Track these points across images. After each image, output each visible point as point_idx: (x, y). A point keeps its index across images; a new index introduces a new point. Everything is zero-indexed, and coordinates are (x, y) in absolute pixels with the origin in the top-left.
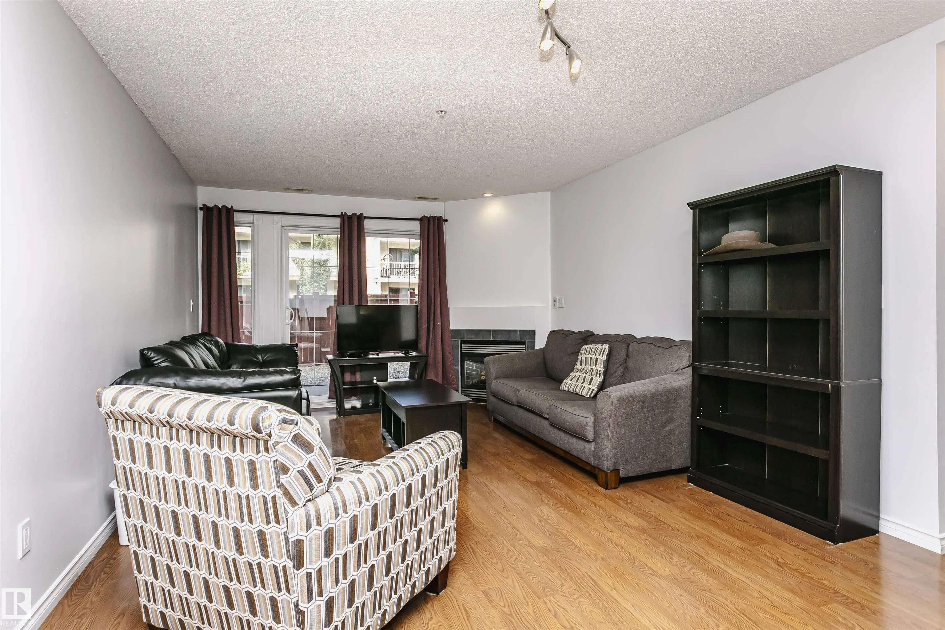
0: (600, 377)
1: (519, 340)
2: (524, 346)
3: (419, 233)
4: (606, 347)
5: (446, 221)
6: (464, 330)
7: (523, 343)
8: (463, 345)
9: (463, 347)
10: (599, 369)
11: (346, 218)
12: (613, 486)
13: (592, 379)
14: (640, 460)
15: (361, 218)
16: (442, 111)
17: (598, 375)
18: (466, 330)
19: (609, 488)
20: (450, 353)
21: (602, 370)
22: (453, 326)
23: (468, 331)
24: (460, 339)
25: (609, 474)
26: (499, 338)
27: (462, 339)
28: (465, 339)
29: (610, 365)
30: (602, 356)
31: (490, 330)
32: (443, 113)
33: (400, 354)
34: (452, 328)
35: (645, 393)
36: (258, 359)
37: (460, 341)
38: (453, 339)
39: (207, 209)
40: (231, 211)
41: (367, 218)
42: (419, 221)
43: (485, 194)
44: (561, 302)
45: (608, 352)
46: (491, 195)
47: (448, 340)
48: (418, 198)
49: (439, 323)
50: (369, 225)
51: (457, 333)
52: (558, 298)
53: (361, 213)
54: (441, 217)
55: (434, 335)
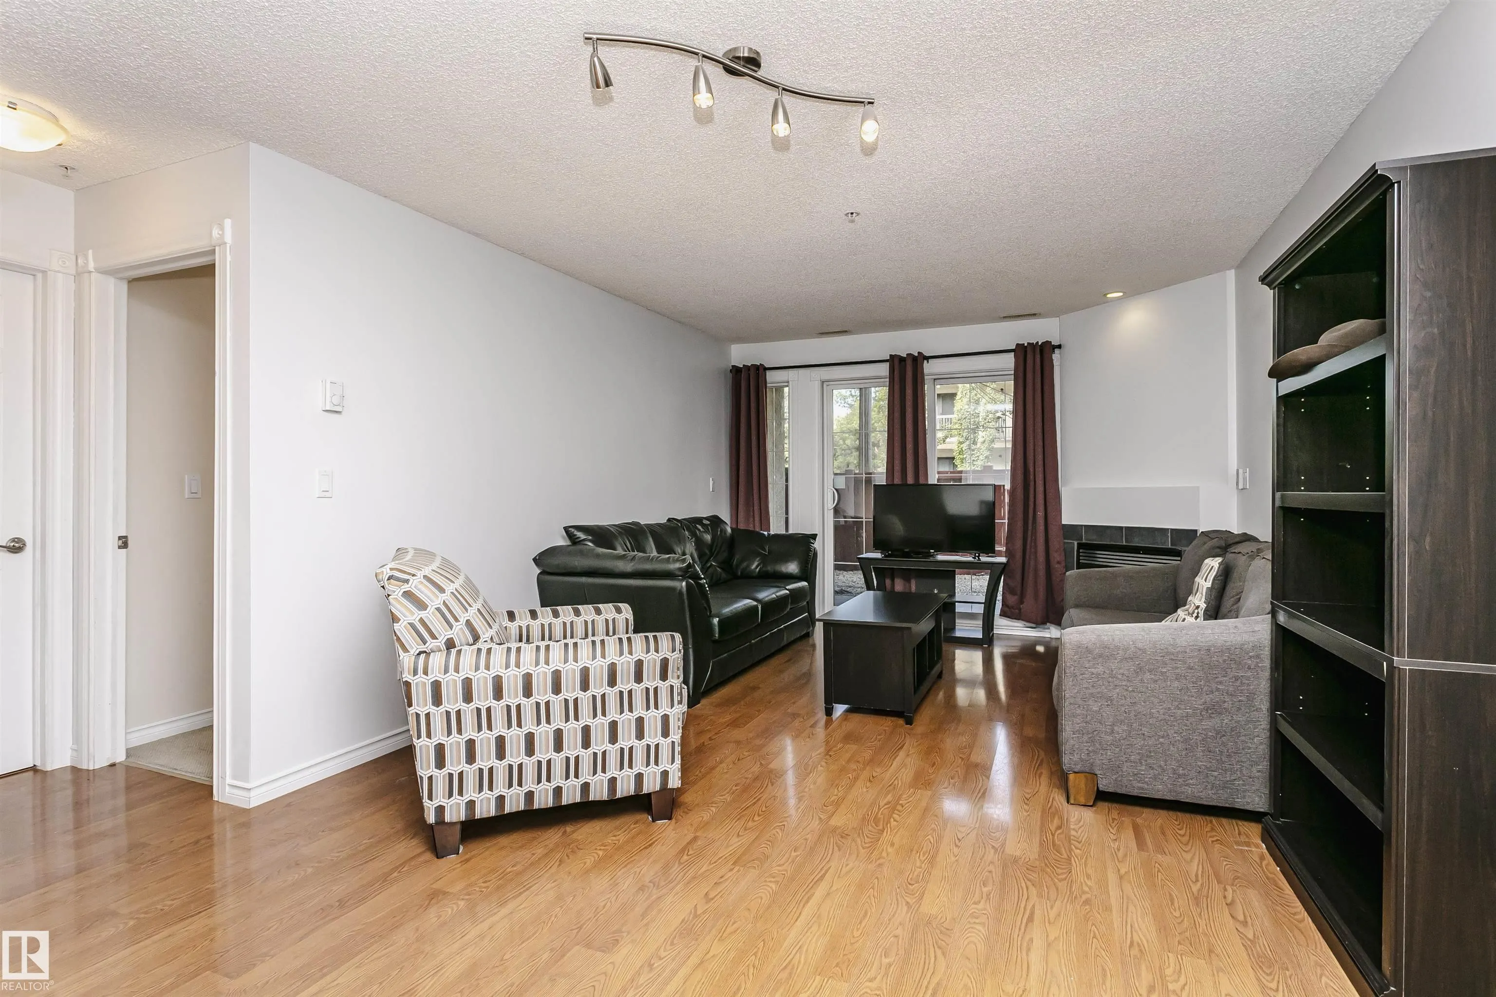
0: (1197, 617)
1: (1170, 546)
2: (1179, 559)
3: (1013, 372)
4: (1216, 563)
5: (1059, 347)
6: (1082, 526)
7: (1177, 553)
8: (1081, 551)
9: (1081, 554)
10: (1197, 603)
11: (896, 362)
12: (1082, 800)
14: (1143, 767)
15: (917, 361)
16: (852, 213)
17: (1195, 615)
18: (1085, 526)
19: (1072, 801)
20: (1058, 563)
21: (1203, 606)
22: (1068, 518)
23: (1087, 527)
24: (1076, 540)
25: (1072, 777)
26: (1137, 542)
27: (1079, 540)
28: (1084, 541)
30: (1206, 581)
31: (1121, 528)
32: (854, 214)
33: (969, 559)
34: (1065, 521)
35: (1140, 645)
36: (765, 551)
37: (1076, 543)
38: (1066, 541)
39: (736, 371)
40: (761, 370)
41: (928, 358)
42: (1013, 353)
43: (1109, 296)
44: (1245, 479)
45: (1217, 573)
46: (1121, 294)
47: (1056, 542)
48: (1004, 317)
49: (1040, 514)
50: (930, 368)
51: (1072, 531)
52: (1241, 471)
53: (919, 353)
54: (1048, 343)
55: (1034, 532)
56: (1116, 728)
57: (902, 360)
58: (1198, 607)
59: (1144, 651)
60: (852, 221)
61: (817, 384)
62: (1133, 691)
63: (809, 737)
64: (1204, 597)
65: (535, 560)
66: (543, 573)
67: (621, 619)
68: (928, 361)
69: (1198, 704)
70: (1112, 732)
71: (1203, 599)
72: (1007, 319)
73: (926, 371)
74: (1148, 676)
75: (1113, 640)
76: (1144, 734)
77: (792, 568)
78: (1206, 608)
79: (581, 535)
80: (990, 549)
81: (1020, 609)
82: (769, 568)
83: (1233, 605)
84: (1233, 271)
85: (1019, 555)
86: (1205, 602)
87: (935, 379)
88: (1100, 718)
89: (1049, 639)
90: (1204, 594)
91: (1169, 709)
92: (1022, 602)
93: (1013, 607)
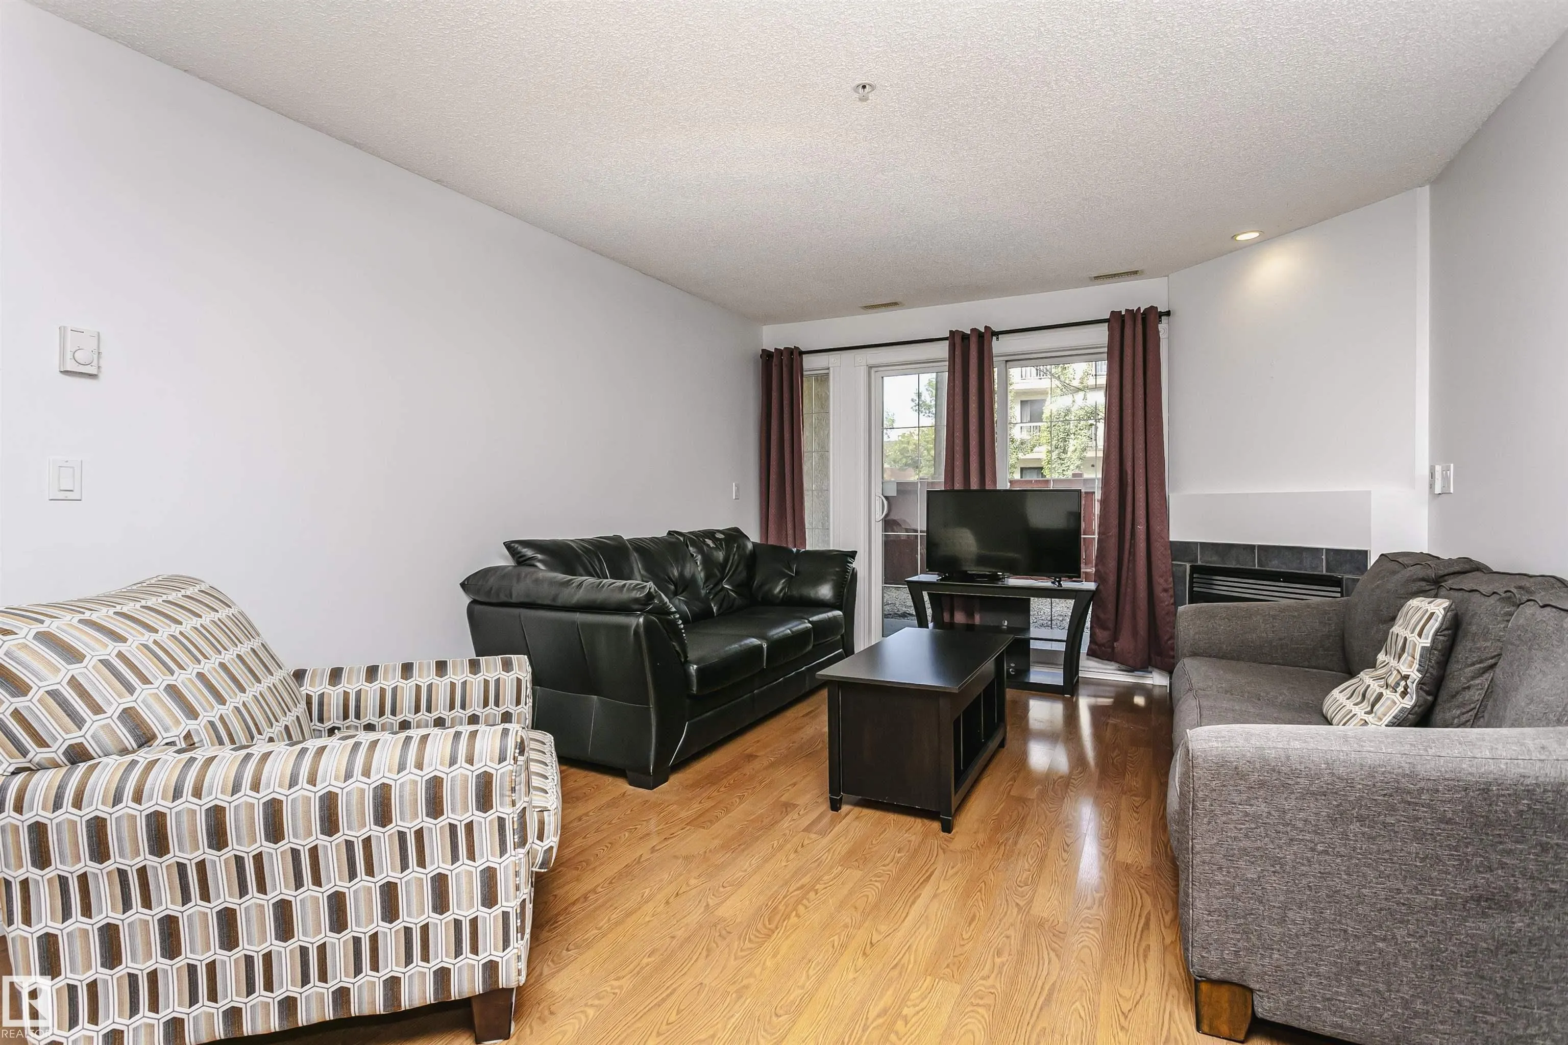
0: (1404, 694)
1: (1324, 572)
2: (1339, 589)
3: (1106, 350)
4: (1438, 607)
5: (1168, 313)
6: (1196, 543)
7: (1337, 583)
8: (1195, 576)
9: (1194, 580)
10: (1405, 671)
11: (958, 340)
12: (1226, 1029)
13: (1380, 696)
14: (1343, 989)
15: (984, 338)
16: (864, 86)
17: (1401, 689)
18: (1201, 543)
19: (1205, 1028)
20: (1166, 590)
21: (1416, 676)
22: (1176, 534)
23: (1203, 544)
24: (1189, 562)
26: (1274, 566)
27: (1192, 562)
28: (1199, 563)
29: (1454, 667)
30: (1420, 635)
31: (1252, 547)
32: (867, 88)
33: (1047, 584)
34: (1172, 538)
35: (1342, 771)
36: (791, 570)
37: (1188, 566)
38: (1174, 562)
39: (767, 357)
40: (796, 353)
41: (997, 334)
42: (1107, 324)
43: (1239, 238)
44: (1445, 479)
45: (1442, 624)
46: (1254, 235)
47: (1162, 563)
48: (1096, 278)
49: (1141, 528)
50: (999, 346)
51: (1183, 550)
52: (1438, 468)
53: (986, 327)
54: (1153, 309)
55: (1133, 553)
56: (1291, 914)
57: (965, 337)
58: (1406, 677)
59: (1350, 783)
60: (864, 99)
61: (863, 371)
62: (1326, 852)
63: (796, 851)
64: (1417, 661)
65: (463, 585)
66: (474, 602)
67: (508, 679)
68: (998, 338)
69: (1461, 887)
70: (1283, 920)
71: (1416, 666)
72: (1099, 281)
73: (995, 351)
74: (1355, 827)
75: (1288, 758)
76: (1345, 931)
77: (825, 591)
78: (1422, 679)
79: (529, 552)
80: (1074, 572)
81: (1113, 648)
82: (795, 593)
83: (1473, 678)
84: (1427, 187)
85: (1112, 578)
86: (1418, 671)
87: (1007, 361)
88: (1259, 893)
89: (1151, 686)
90: (1417, 656)
91: (1399, 891)
92: (1115, 638)
93: (1103, 645)
